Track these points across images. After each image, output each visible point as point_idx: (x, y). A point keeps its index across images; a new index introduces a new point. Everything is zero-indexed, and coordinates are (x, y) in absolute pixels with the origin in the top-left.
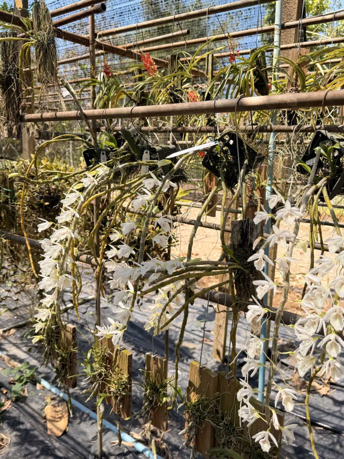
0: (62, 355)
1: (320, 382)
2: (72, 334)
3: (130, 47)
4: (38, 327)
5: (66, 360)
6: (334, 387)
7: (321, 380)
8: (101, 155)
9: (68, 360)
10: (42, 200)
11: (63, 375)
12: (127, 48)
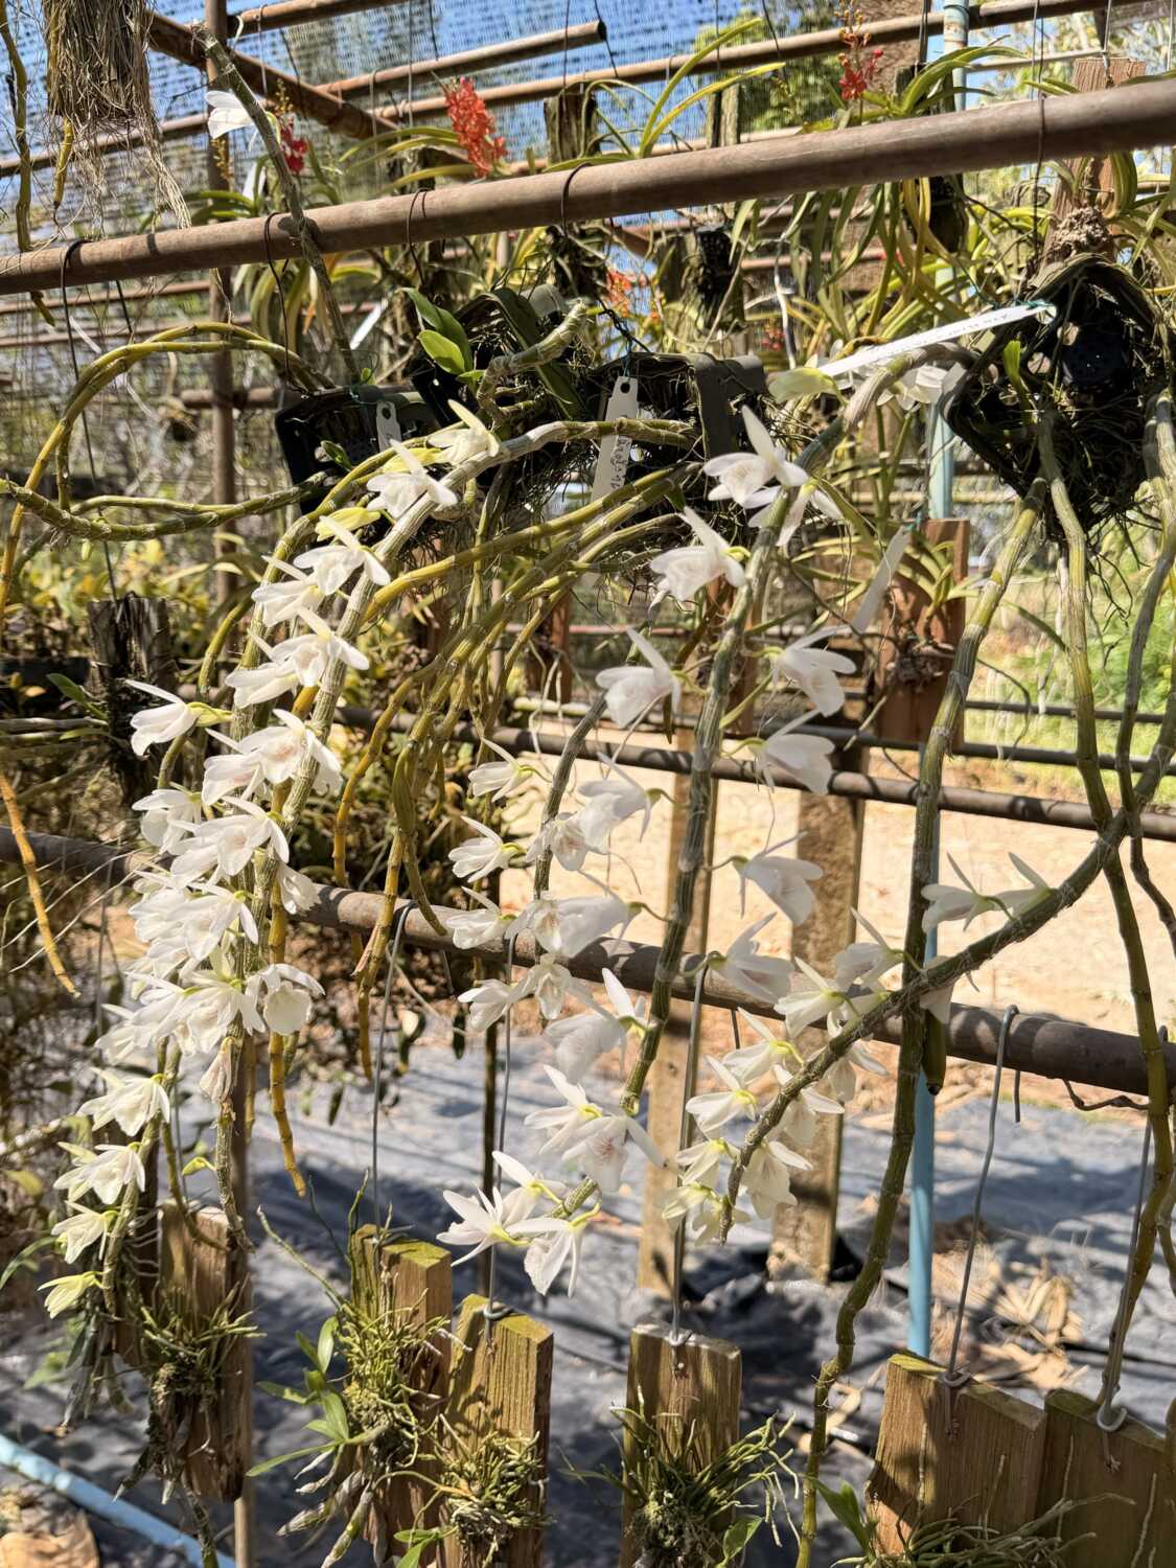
0: (175, 1352)
1: (1030, 1344)
2: (228, 1255)
3: (361, 91)
4: (75, 1234)
5: (201, 1378)
6: (1081, 1356)
7: (1031, 1337)
8: (380, 418)
9: (210, 1372)
10: (15, 676)
11: (180, 1444)
12: (348, 94)
